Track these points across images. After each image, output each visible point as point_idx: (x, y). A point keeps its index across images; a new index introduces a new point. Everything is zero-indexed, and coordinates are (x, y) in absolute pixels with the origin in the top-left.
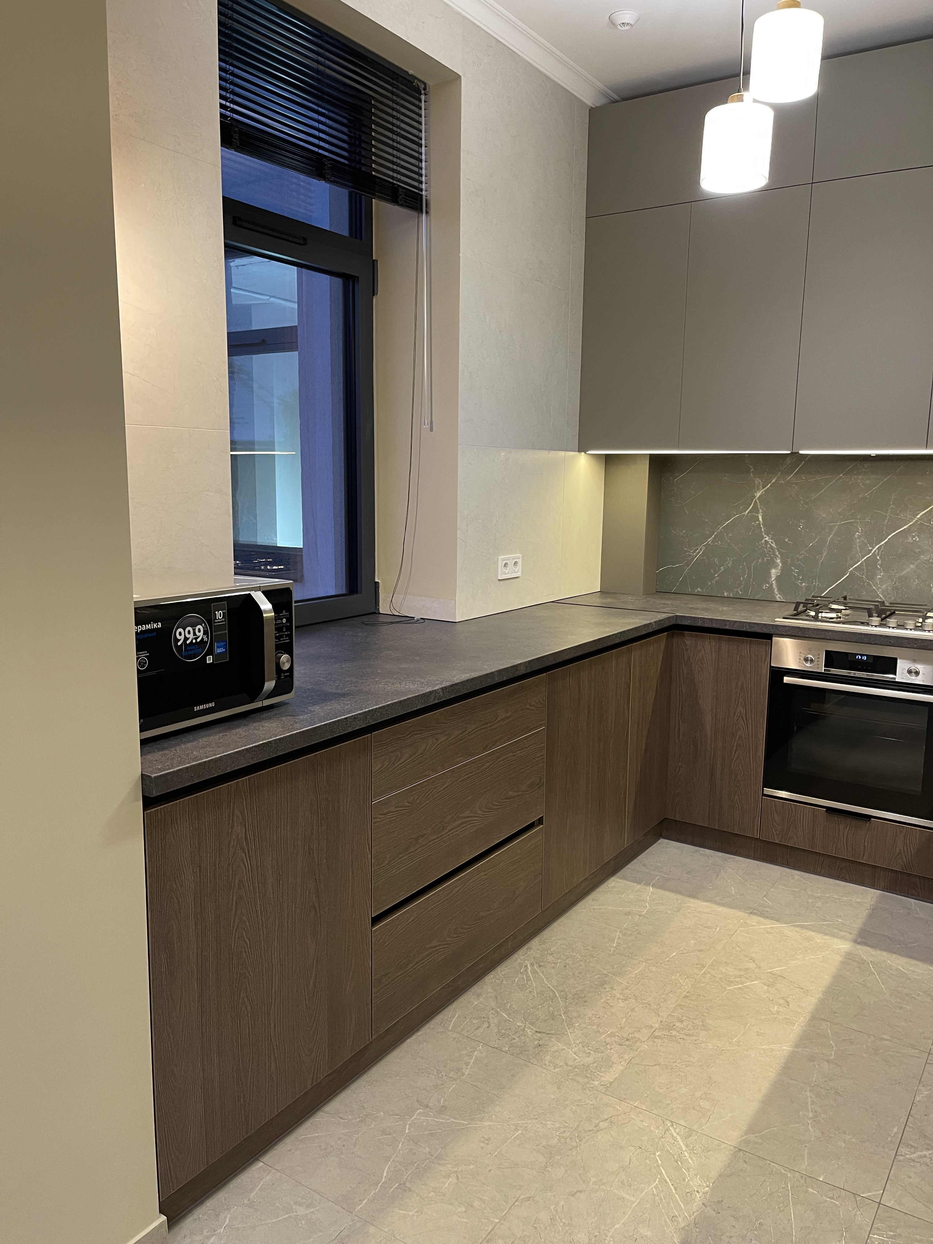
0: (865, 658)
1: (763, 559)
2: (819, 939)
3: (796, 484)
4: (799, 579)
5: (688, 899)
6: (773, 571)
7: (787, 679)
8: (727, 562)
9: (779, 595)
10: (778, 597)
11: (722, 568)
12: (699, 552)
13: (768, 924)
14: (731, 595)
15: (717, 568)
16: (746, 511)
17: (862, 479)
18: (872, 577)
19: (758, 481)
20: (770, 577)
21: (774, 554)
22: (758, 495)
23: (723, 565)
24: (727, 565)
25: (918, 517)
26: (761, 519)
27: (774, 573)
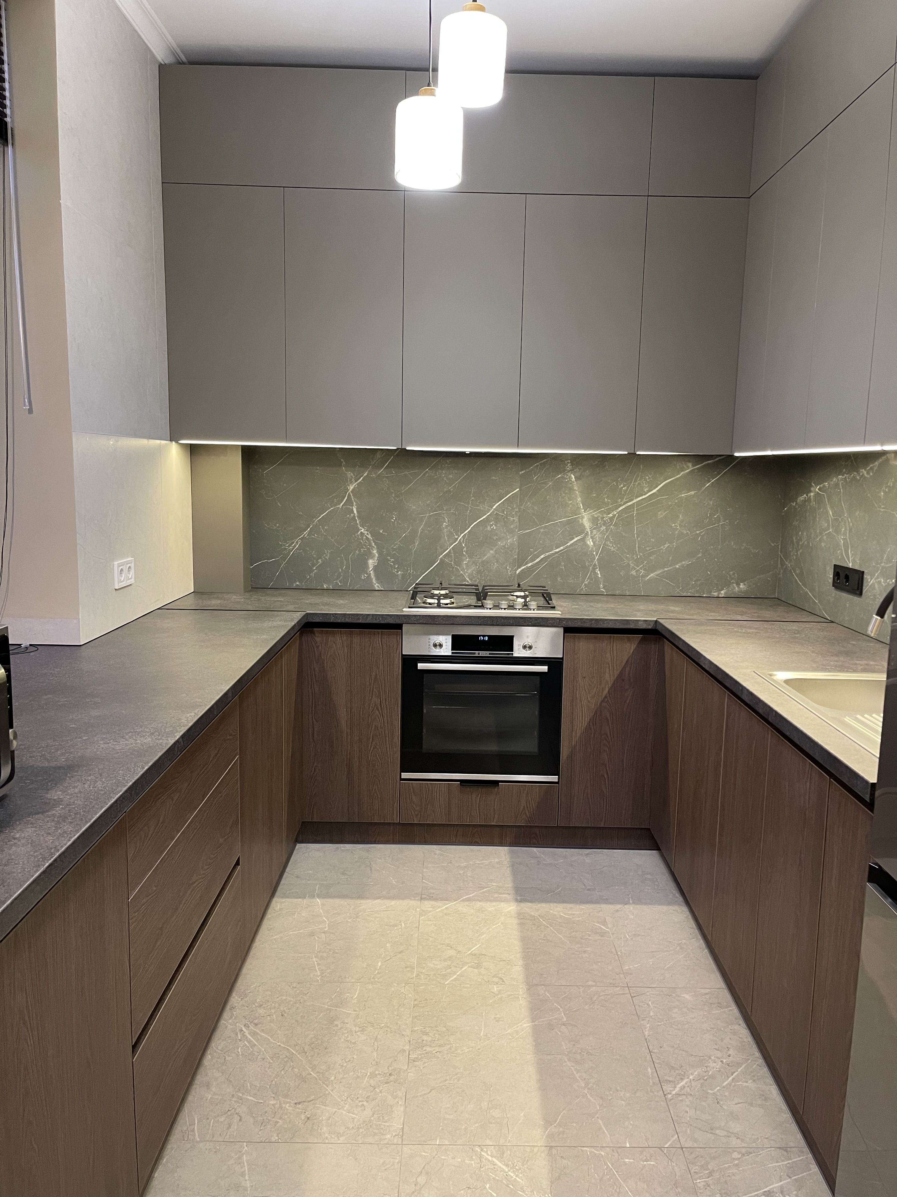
0: (487, 638)
1: (360, 551)
2: (490, 907)
3: (387, 477)
4: (395, 568)
5: (359, 901)
6: (370, 561)
7: (421, 666)
8: (324, 555)
9: (377, 584)
10: (377, 586)
11: (320, 560)
12: (295, 546)
13: (442, 907)
14: (331, 587)
15: (315, 561)
16: (339, 504)
17: (446, 473)
18: (459, 563)
19: (350, 474)
20: (368, 567)
21: (370, 545)
22: (351, 488)
23: (320, 558)
24: (324, 557)
25: (494, 507)
26: (355, 512)
27: (371, 563)
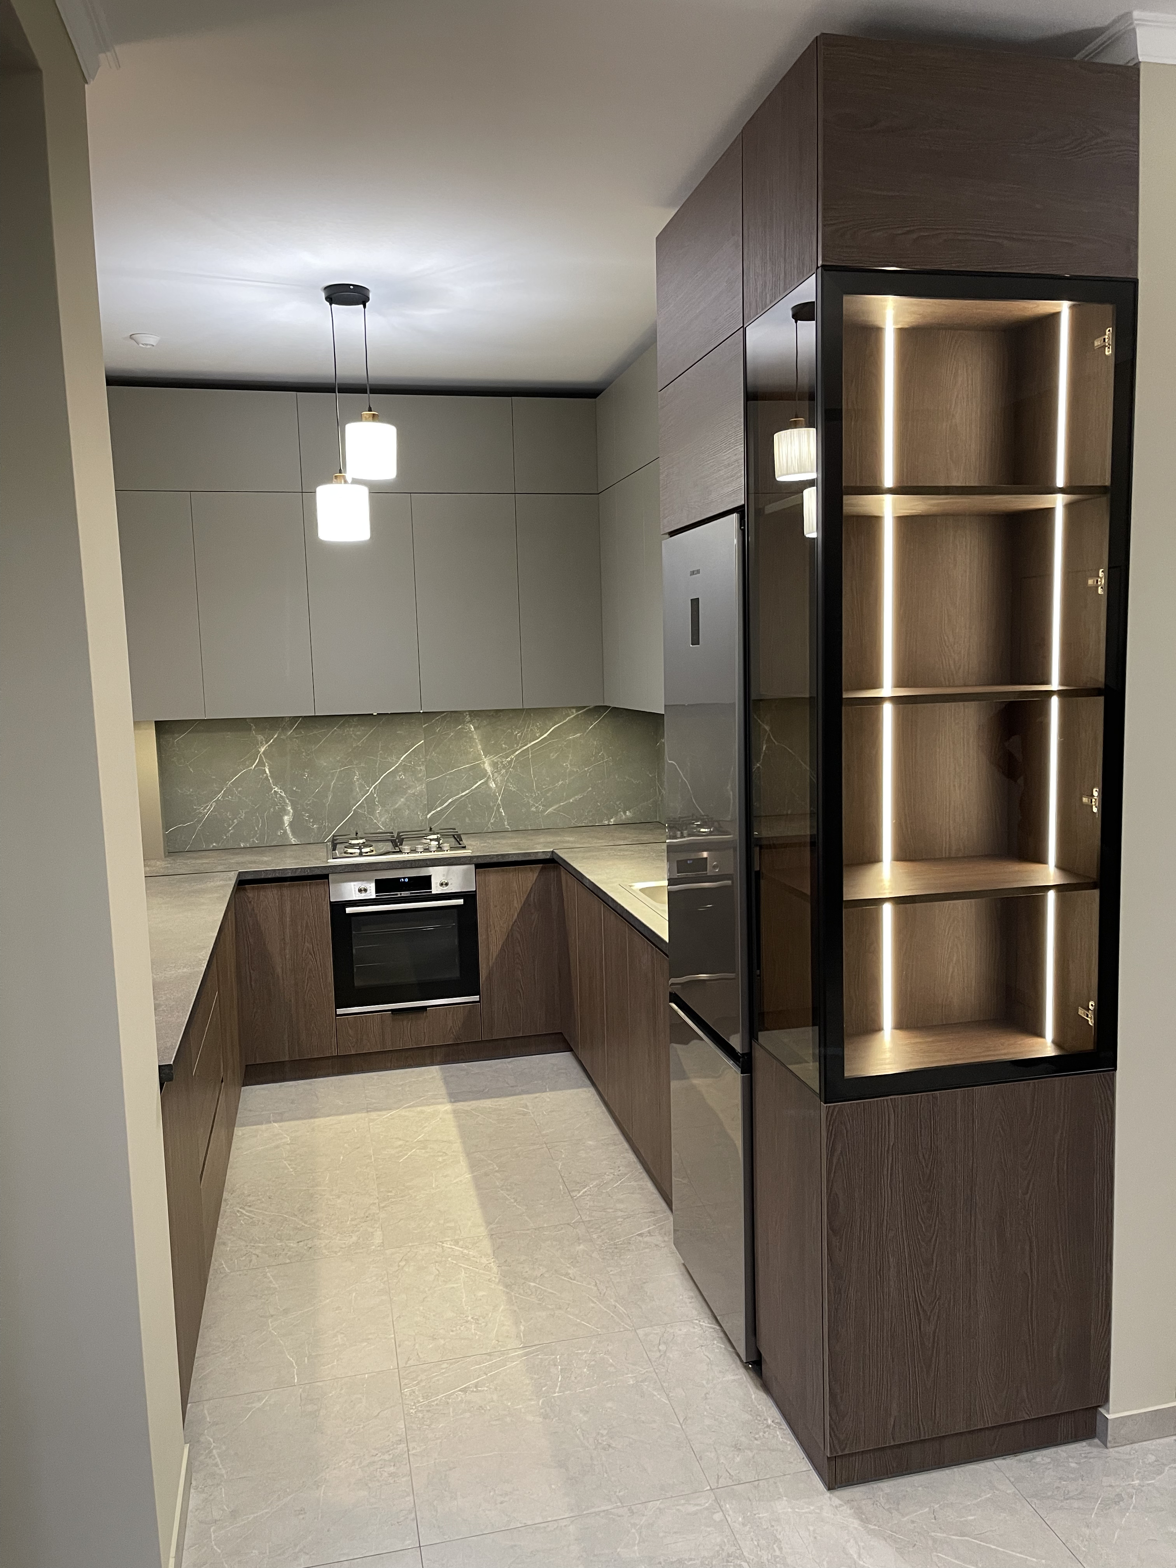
0: (407, 880)
1: (274, 808)
2: (429, 1109)
3: (296, 738)
4: (310, 822)
5: (312, 1120)
6: (286, 818)
7: (349, 910)
8: (240, 815)
9: (293, 839)
10: (293, 841)
11: (235, 821)
12: (209, 809)
13: (387, 1115)
14: (248, 845)
15: (230, 821)
16: (252, 766)
17: (353, 731)
18: (372, 812)
19: (260, 737)
20: (283, 823)
21: (285, 802)
22: (262, 750)
23: (236, 818)
24: (240, 818)
25: (402, 759)
26: (268, 772)
27: (287, 819)
